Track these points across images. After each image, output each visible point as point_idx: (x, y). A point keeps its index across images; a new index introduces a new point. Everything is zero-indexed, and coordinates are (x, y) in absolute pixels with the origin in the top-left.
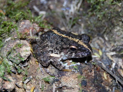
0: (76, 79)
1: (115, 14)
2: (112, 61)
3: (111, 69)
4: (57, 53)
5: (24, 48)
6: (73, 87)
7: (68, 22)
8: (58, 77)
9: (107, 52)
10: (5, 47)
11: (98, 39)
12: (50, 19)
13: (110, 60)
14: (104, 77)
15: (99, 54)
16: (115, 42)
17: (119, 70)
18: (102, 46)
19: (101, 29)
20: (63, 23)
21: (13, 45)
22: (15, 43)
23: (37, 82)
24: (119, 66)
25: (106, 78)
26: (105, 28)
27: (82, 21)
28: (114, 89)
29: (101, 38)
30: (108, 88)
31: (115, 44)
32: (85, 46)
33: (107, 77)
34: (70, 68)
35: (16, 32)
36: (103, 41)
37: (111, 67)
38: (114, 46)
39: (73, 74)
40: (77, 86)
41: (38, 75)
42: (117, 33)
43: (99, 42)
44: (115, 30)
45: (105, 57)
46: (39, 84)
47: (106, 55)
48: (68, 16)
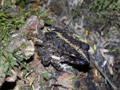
0: (71, 80)
1: (114, 17)
2: (104, 58)
3: (102, 66)
4: (58, 56)
5: (29, 49)
6: (67, 87)
7: (70, 12)
8: (56, 75)
9: (101, 48)
10: (12, 43)
11: (95, 33)
12: (55, 8)
13: (102, 56)
14: (95, 74)
15: (94, 49)
16: (109, 38)
17: (109, 67)
18: (97, 40)
19: (99, 25)
20: (65, 12)
21: (19, 44)
22: (21, 42)
23: (36, 75)
24: (110, 64)
25: (96, 75)
26: (103, 27)
27: (83, 13)
28: (102, 85)
29: (97, 33)
30: (97, 85)
31: (109, 40)
32: (84, 55)
33: (98, 73)
34: (67, 69)
35: (23, 28)
36: (99, 36)
37: (102, 64)
38: (107, 42)
39: (69, 75)
40: (71, 86)
41: (37, 70)
42: (113, 31)
43: (95, 36)
44: (111, 29)
45: (98, 53)
46: (37, 77)
47: (100, 52)
48: (71, 6)
